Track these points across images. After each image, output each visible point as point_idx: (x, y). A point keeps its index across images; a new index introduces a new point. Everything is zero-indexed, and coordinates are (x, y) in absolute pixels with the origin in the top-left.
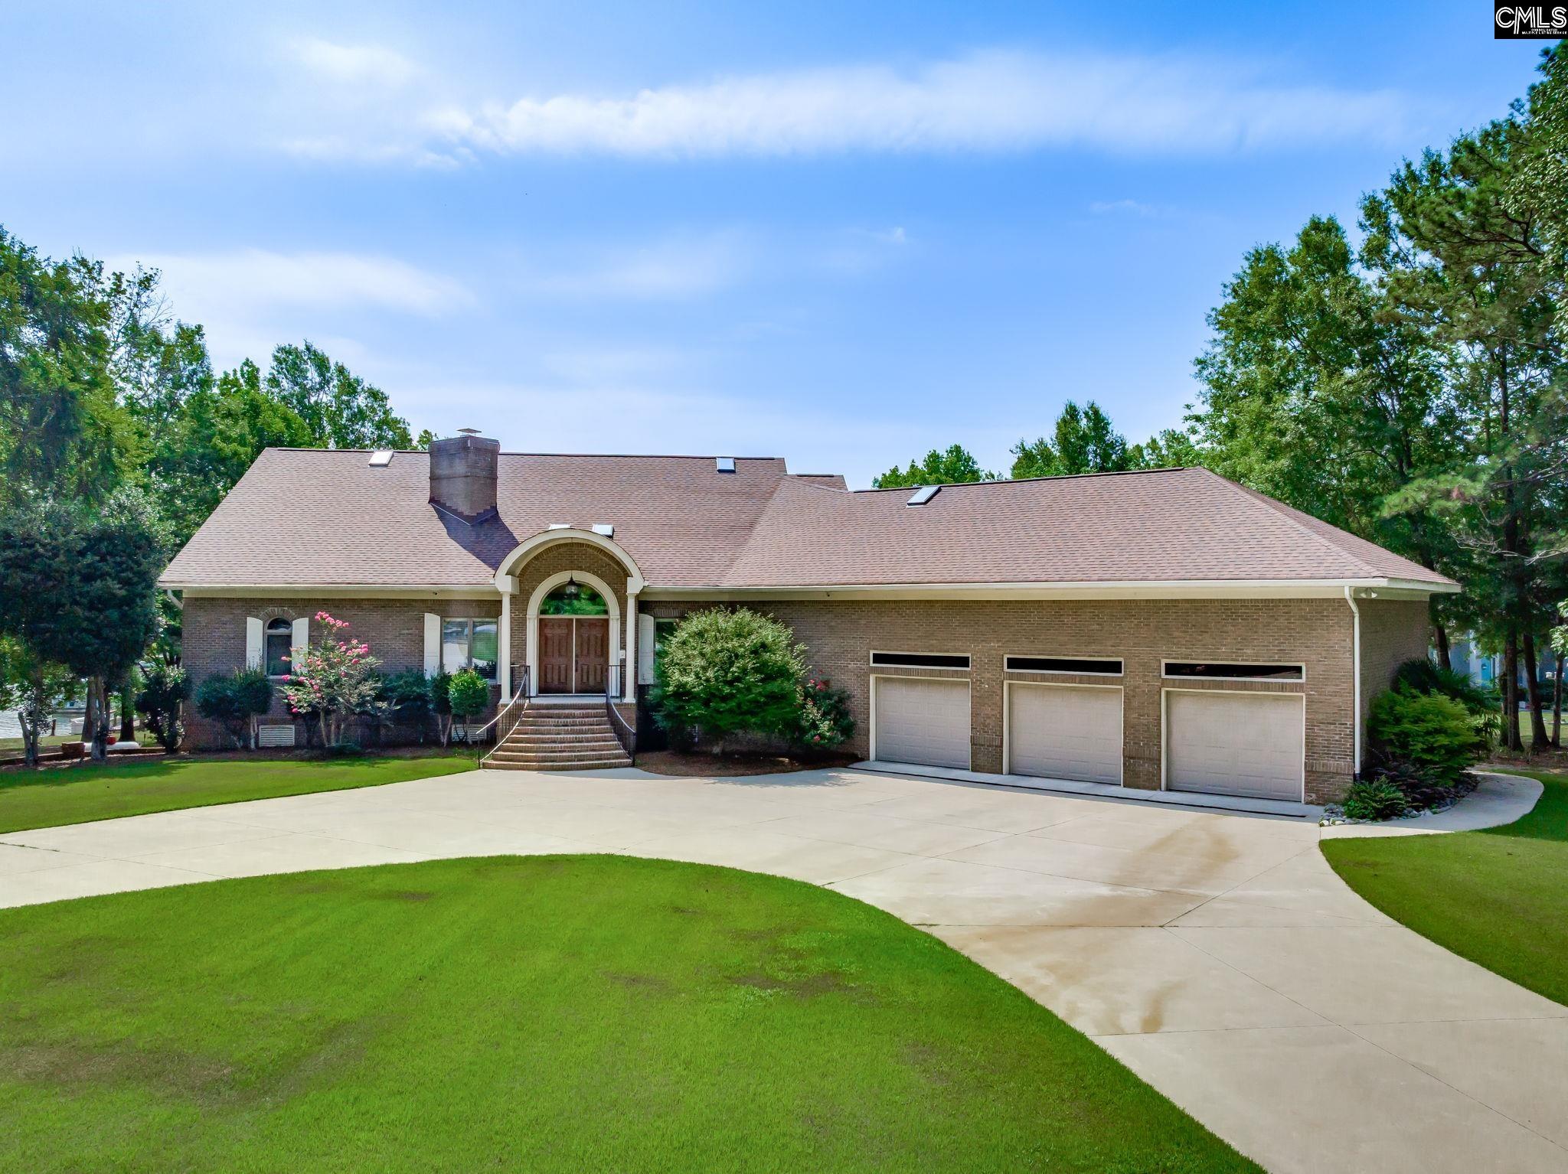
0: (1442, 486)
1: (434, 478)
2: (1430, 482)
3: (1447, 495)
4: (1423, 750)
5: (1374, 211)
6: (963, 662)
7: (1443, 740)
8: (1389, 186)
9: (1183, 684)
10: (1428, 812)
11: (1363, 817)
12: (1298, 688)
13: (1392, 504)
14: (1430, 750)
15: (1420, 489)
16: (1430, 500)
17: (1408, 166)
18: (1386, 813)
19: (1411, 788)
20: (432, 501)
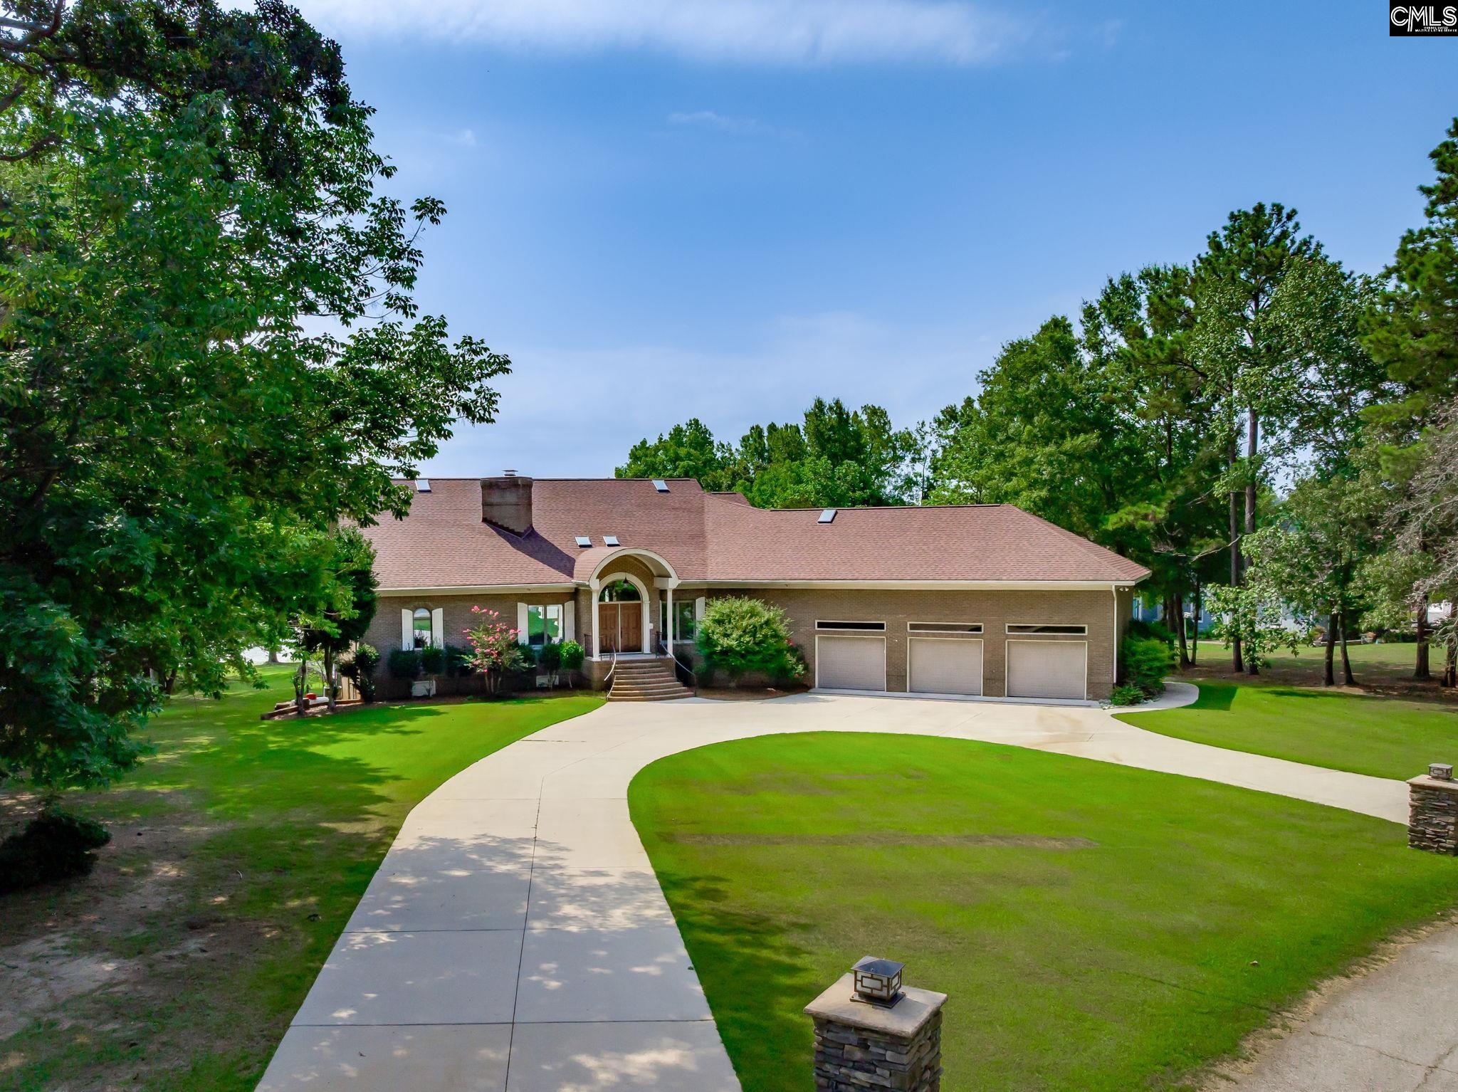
0: (1143, 512)
1: (485, 504)
2: (1135, 509)
3: (1145, 517)
4: (1148, 670)
5: (1090, 313)
6: (881, 626)
7: (1157, 664)
8: (1101, 298)
9: (1018, 637)
10: (1151, 701)
11: (1123, 704)
12: (1083, 638)
13: (1112, 522)
14: (1150, 669)
15: (1129, 513)
16: (1136, 520)
17: (1111, 281)
18: (1134, 702)
19: (1144, 689)
20: (485, 520)
